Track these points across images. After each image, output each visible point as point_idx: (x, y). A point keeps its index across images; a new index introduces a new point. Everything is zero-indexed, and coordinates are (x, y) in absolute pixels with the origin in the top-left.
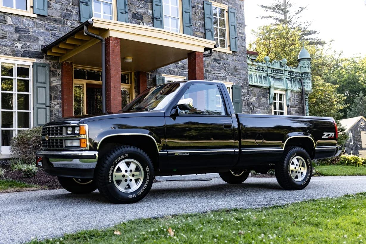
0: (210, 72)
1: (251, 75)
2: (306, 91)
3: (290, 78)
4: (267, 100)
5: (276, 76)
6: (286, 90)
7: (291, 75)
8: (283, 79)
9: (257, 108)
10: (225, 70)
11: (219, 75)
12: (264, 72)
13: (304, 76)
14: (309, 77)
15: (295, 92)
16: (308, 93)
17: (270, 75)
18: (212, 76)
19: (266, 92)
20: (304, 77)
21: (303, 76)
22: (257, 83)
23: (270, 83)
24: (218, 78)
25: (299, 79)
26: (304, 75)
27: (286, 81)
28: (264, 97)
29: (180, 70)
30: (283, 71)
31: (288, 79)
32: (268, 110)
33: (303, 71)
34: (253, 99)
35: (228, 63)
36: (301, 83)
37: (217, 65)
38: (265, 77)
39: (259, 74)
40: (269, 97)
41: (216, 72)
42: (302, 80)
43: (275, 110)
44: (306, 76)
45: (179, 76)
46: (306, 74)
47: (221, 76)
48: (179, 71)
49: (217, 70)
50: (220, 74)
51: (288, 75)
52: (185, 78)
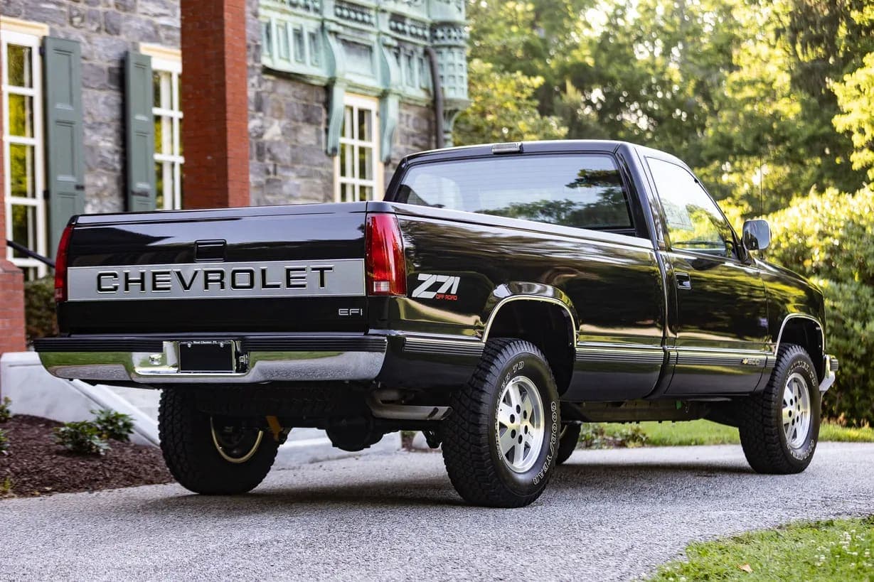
1: (268, 27)
2: (451, 101)
3: (395, 43)
4: (318, 133)
5: (349, 32)
6: (383, 96)
7: (396, 30)
8: (370, 49)
9: (286, 167)
12: (312, 14)
13: (443, 38)
14: (462, 43)
15: (409, 105)
16: (456, 111)
17: (334, 27)
18: (138, 25)
19: (316, 102)
20: (443, 42)
21: (436, 38)
22: (288, 60)
23: (332, 64)
24: (156, 32)
25: (421, 50)
26: (440, 34)
27: (383, 55)
28: (309, 120)
30: (373, 13)
31: (389, 46)
32: (322, 177)
33: (439, 17)
34: (274, 131)
36: (432, 65)
38: (313, 36)
39: (292, 22)
40: (328, 122)
42: (433, 51)
43: (344, 180)
44: (450, 37)
45: (26, 19)
46: (449, 31)
47: (168, 27)
51: (388, 31)
52: (44, 29)
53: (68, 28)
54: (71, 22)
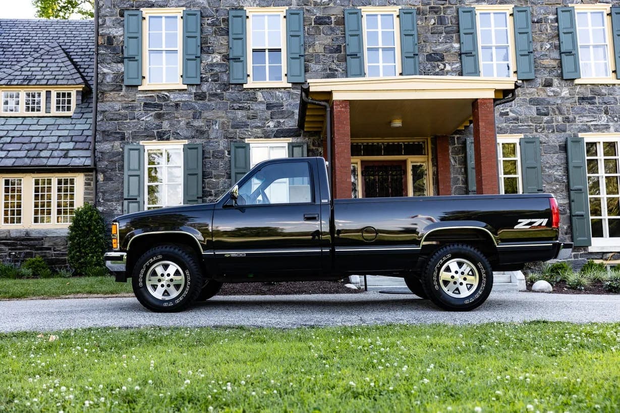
0: (574, 120)
10: (606, 112)
11: (592, 123)
18: (577, 127)
24: (589, 128)
29: (512, 125)
35: (613, 101)
37: (588, 106)
41: (585, 119)
45: (510, 133)
47: (595, 125)
48: (509, 126)
49: (587, 116)
50: (593, 121)
52: (522, 136)
53: (535, 133)
54: (536, 131)
